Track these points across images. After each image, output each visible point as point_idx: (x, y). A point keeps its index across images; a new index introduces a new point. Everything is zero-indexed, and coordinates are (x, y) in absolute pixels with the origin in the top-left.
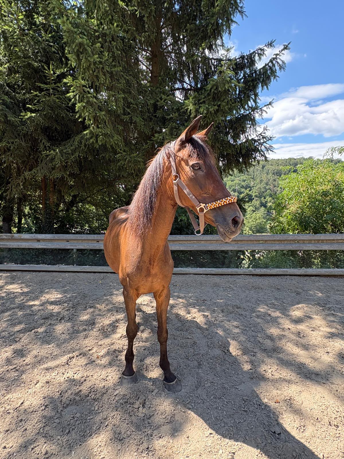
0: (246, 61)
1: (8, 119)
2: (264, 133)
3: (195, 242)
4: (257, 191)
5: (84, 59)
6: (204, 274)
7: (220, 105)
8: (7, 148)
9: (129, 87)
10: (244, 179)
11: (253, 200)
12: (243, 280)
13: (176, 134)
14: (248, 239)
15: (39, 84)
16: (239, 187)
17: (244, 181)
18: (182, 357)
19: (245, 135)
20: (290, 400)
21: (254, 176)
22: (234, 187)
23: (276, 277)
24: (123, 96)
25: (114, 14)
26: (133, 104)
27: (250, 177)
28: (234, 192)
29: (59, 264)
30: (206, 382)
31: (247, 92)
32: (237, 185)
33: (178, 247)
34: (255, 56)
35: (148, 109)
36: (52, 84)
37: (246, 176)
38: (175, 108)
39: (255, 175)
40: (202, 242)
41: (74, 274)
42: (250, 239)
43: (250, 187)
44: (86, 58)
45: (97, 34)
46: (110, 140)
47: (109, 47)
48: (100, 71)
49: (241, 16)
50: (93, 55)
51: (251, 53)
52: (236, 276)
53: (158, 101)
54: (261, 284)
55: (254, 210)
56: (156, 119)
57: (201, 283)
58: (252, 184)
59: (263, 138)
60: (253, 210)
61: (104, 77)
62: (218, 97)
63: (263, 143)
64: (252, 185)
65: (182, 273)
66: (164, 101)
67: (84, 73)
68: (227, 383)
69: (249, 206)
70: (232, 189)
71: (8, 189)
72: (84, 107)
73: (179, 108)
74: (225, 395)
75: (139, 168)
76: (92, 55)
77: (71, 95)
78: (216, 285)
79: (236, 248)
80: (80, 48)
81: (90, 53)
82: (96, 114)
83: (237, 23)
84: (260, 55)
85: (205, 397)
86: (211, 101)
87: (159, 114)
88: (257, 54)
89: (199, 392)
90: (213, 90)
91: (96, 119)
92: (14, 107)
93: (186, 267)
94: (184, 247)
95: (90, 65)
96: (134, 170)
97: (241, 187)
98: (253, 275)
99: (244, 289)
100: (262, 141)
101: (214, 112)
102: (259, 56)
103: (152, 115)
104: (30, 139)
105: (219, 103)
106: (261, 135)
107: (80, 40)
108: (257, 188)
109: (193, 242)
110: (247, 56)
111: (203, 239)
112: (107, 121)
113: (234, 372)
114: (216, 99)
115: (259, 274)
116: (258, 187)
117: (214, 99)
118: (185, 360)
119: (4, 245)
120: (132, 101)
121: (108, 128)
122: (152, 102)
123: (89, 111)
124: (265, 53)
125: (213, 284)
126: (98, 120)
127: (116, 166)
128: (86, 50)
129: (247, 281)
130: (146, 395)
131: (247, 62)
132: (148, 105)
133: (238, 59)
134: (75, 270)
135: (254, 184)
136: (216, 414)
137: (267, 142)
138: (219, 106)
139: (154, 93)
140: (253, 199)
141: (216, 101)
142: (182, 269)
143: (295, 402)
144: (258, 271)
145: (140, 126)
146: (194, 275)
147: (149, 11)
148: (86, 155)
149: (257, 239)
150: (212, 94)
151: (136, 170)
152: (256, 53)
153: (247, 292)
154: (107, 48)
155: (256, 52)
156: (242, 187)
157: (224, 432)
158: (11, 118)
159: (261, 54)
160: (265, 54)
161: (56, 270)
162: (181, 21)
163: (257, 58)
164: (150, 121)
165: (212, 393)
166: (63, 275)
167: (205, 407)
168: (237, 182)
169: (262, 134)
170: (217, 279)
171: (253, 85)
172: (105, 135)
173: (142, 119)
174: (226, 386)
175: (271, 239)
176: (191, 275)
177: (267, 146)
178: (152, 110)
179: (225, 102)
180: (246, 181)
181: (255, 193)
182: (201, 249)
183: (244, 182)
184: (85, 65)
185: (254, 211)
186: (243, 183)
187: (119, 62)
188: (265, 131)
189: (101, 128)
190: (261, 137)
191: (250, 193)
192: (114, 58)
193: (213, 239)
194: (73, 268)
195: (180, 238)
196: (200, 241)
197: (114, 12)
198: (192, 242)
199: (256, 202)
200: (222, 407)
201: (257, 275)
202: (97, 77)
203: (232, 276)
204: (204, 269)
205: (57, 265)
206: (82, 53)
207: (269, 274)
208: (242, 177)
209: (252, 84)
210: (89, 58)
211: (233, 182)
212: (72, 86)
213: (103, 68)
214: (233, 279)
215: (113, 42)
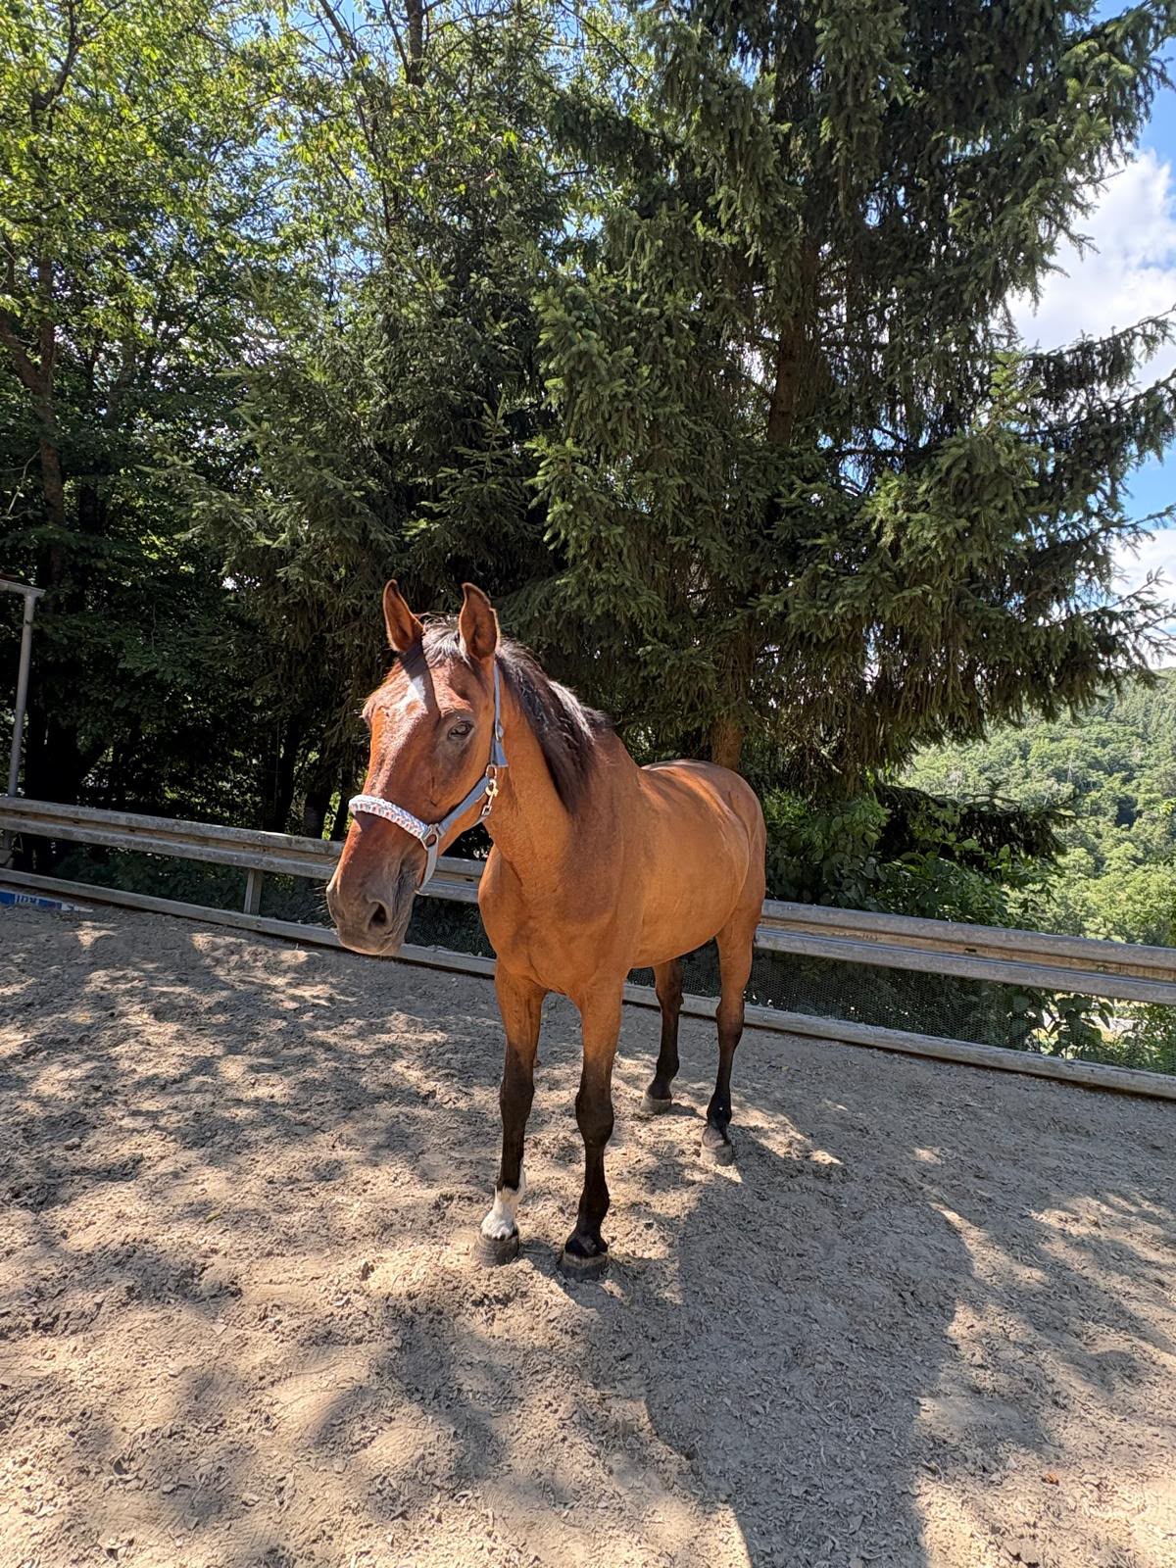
0: (1097, 359)
1: (371, 537)
2: (1151, 593)
3: (858, 933)
4: (1156, 786)
5: (586, 391)
6: (879, 1048)
7: (977, 515)
8: (354, 610)
9: (700, 454)
10: (1104, 736)
11: (1138, 820)
12: (1022, 1091)
13: (828, 595)
14: (1049, 950)
15: (462, 450)
16: (1083, 764)
17: (1104, 743)
18: (757, 1273)
19: (1068, 606)
20: (1097, 1486)
21: (1145, 727)
22: (1059, 763)
23: (1152, 1106)
24: (681, 482)
25: (681, 264)
26: (706, 503)
27: (1129, 729)
28: (1059, 781)
29: (436, 944)
30: (820, 1358)
31: (1085, 471)
32: (1072, 756)
33: (798, 944)
34: (1131, 342)
35: (750, 517)
36: (494, 449)
37: (1115, 726)
38: (831, 516)
39: (1154, 725)
40: (884, 938)
41: (475, 980)
42: (1060, 952)
43: (1125, 767)
44: (590, 388)
45: (626, 319)
46: (627, 604)
47: (656, 350)
48: (625, 416)
49: (1076, 250)
50: (612, 379)
51: (1117, 332)
52: (998, 1074)
53: (779, 495)
54: (1088, 1116)
55: (1140, 855)
56: (769, 545)
57: (865, 1077)
58: (1137, 756)
59: (1144, 608)
60: (1134, 858)
61: (633, 433)
62: (971, 492)
63: (1146, 625)
64: (1136, 760)
65: (806, 1031)
66: (799, 496)
67: (579, 427)
68: (891, 1380)
69: (1120, 841)
70: (1050, 768)
71: (337, 721)
72: (569, 514)
73: (843, 516)
74: (874, 1411)
75: (702, 688)
76: (607, 378)
77: (539, 479)
78: (918, 1092)
79: (1002, 976)
80: (580, 362)
81: (604, 373)
82: (599, 532)
83: (1061, 270)
84: (1149, 341)
85: (810, 1398)
86: (948, 502)
87: (782, 529)
88: (1139, 339)
89: (793, 1380)
90: (955, 473)
91: (595, 545)
92: (385, 503)
93: (820, 1015)
94: (816, 946)
95: (600, 402)
96: (687, 693)
97: (1090, 766)
98: (1062, 1081)
99: (1018, 1124)
100: (1140, 619)
101: (954, 536)
102: (1147, 343)
103: (760, 532)
104: (411, 589)
105: (975, 511)
106: (1138, 600)
107: (583, 346)
108: (1156, 775)
109: (852, 932)
110: (1102, 342)
111: (888, 929)
112: (625, 551)
113: (919, 1358)
114: (966, 494)
115: (1085, 1080)
116: (1162, 770)
117: (959, 496)
118: (766, 1285)
119: (305, 869)
120: (704, 492)
121: (625, 568)
122: (761, 496)
123: (583, 523)
124: (1169, 332)
125: (908, 1087)
126: (600, 549)
127: (636, 676)
128: (594, 366)
129: (1035, 1096)
130: (635, 1343)
131: (1102, 363)
132: (749, 504)
133: (1069, 353)
134: (478, 970)
135: (1148, 758)
136: (833, 1450)
137: (1160, 625)
138: (973, 519)
139: (771, 468)
140: (1140, 814)
141: (964, 501)
142: (805, 1017)
143: (1115, 1498)
144: (1085, 1071)
145: (720, 566)
146: (844, 1046)
147: (784, 247)
148: (559, 640)
149: (1083, 955)
150: (953, 482)
151: (691, 693)
152: (1135, 335)
153: (1030, 1133)
154: (650, 354)
155: (1137, 330)
156: (1095, 764)
157: (849, 1502)
158: (379, 535)
159: (1154, 339)
160: (1170, 336)
161: (427, 961)
162: (880, 262)
163: (1138, 348)
164: (752, 550)
165: (835, 1392)
166: (444, 977)
167: (803, 1422)
168: (1075, 743)
169: (1141, 596)
170: (923, 1072)
171: (1108, 447)
172: (618, 589)
173: (725, 546)
174: (884, 1386)
175: (1140, 962)
176: (833, 1044)
177: (1158, 636)
178: (759, 518)
179: (995, 508)
180: (1112, 746)
181: (1150, 791)
182: (875, 962)
183: (1104, 746)
184: (585, 406)
185: (1139, 862)
186: (1098, 752)
187: (679, 388)
188: (1153, 585)
189: (608, 571)
190: (1137, 606)
191: (1128, 790)
192: (666, 379)
193: (923, 933)
194: (470, 962)
195: (807, 913)
196: (876, 931)
197: (682, 259)
198: (848, 933)
199: (1150, 828)
200: (858, 1439)
201: (1076, 1084)
202: (614, 433)
203: (981, 1072)
204: (882, 1030)
205: (431, 948)
206: (582, 375)
207: (1126, 1087)
208: (1096, 729)
209: (1102, 446)
210: (599, 388)
211: (1055, 744)
212: (542, 458)
213: (633, 409)
214: (983, 1081)
215: (666, 339)
